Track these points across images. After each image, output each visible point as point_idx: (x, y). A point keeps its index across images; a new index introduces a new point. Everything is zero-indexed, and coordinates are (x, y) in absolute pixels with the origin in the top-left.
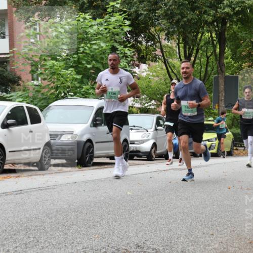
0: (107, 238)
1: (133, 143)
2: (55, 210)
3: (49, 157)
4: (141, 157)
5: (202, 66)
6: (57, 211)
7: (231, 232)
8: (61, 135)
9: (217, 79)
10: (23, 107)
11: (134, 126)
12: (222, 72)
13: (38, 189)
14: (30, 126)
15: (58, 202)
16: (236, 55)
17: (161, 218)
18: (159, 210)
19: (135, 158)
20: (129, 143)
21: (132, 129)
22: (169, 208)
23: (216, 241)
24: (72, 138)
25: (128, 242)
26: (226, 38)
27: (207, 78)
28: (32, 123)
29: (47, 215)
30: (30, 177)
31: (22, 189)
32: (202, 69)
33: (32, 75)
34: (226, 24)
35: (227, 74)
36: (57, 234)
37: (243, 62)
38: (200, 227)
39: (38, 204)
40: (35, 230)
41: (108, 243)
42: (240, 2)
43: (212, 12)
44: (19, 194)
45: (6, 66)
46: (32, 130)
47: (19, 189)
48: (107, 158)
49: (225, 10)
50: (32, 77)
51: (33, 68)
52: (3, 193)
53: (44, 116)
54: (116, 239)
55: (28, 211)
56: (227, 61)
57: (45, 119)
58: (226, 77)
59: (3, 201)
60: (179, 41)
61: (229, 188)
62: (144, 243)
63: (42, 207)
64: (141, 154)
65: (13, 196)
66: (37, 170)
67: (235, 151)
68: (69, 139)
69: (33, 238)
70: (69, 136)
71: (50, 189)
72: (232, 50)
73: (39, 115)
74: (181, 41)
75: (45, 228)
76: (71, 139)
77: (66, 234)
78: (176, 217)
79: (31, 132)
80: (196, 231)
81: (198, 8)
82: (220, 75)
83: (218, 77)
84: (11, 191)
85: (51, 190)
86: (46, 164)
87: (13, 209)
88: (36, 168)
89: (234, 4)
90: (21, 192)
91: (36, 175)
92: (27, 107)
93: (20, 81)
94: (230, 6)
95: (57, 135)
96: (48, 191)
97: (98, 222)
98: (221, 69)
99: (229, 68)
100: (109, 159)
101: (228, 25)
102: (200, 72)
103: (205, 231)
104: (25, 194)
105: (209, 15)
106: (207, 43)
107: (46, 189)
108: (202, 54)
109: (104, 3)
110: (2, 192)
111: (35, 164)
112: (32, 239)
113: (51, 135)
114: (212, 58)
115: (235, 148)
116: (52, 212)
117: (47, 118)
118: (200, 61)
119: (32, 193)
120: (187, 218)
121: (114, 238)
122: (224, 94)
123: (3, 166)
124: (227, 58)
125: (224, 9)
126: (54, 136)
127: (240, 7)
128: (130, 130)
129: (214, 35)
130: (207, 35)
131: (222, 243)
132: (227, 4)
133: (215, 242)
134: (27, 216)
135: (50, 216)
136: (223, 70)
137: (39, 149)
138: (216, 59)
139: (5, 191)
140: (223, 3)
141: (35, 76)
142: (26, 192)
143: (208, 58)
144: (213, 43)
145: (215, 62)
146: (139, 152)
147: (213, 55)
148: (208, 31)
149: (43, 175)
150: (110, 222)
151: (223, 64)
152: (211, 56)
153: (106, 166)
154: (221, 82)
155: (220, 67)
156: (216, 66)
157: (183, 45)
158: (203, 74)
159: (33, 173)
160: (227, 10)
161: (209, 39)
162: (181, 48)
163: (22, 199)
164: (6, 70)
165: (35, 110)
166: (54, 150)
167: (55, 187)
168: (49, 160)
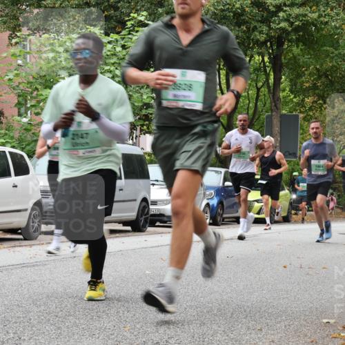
0: (116, 335)
1: (155, 203)
2: (45, 295)
3: (39, 222)
4: (165, 222)
5: (251, 101)
6: (48, 296)
7: (285, 326)
9: (270, 118)
10: (5, 152)
11: (157, 181)
12: (277, 109)
13: (23, 266)
14: (14, 179)
15: (49, 283)
16: (296, 86)
17: (191, 307)
18: (188, 296)
19: (158, 224)
20: (150, 203)
21: (153, 185)
22: (202, 293)
23: (266, 339)
25: (144, 340)
26: (282, 64)
27: (257, 117)
28: (16, 175)
29: (33, 302)
30: (12, 249)
32: (251, 105)
33: (19, 109)
34: (282, 44)
35: (284, 112)
36: (47, 328)
37: (306, 97)
38: (244, 320)
39: (22, 286)
40: (16, 323)
41: (116, 341)
42: (300, 15)
43: (265, 29)
46: (16, 184)
48: (119, 223)
49: (281, 25)
50: (19, 112)
51: (21, 99)
54: (128, 335)
55: (8, 296)
56: (285, 94)
57: (34, 168)
58: (282, 116)
60: (219, 67)
61: (285, 267)
62: (167, 341)
63: (28, 290)
64: (165, 219)
66: (21, 240)
67: (294, 216)
69: (14, 333)
71: (40, 265)
72: (291, 80)
73: (27, 164)
74: (222, 67)
75: (30, 319)
77: (59, 328)
78: (211, 305)
79: (15, 186)
80: (238, 325)
81: (245, 22)
82: (274, 113)
83: (272, 115)
85: (41, 267)
86: (34, 232)
88: (21, 237)
89: (292, 18)
91: (20, 246)
92: (10, 153)
93: (2, 118)
94: (287, 20)
96: (36, 268)
97: (104, 312)
98: (275, 106)
99: (286, 103)
100: (121, 225)
101: (286, 46)
102: (248, 109)
103: (250, 325)
104: (5, 272)
105: (261, 32)
106: (257, 70)
107: (34, 266)
108: (250, 84)
109: (118, 13)
111: (20, 231)
112: (12, 335)
113: (42, 191)
114: (264, 90)
115: (293, 212)
116: (41, 297)
117: (37, 167)
118: (248, 94)
119: (13, 271)
120: (227, 307)
121: (125, 334)
122: (279, 139)
124: (284, 90)
125: (279, 24)
126: (47, 192)
127: (301, 21)
128: (152, 186)
129: (266, 59)
130: (257, 58)
131: (273, 341)
132: (283, 17)
133: (264, 340)
134: (6, 303)
135: (38, 303)
136: (278, 106)
137: (26, 210)
138: (269, 91)
140: (279, 16)
141: (23, 110)
142: (6, 270)
143: (258, 90)
144: (265, 71)
145: (267, 95)
146: (162, 215)
147: (266, 86)
148: (259, 54)
149: (31, 246)
150: (121, 312)
151: (279, 99)
152: (262, 86)
153: (117, 235)
154: (276, 122)
155: (275, 102)
156: (269, 101)
157: (224, 72)
158: (251, 112)
159: (17, 243)
160: (283, 25)
161: (260, 64)
162: (222, 76)
165: (22, 156)
166: (46, 212)
167: (47, 263)
168: (39, 226)
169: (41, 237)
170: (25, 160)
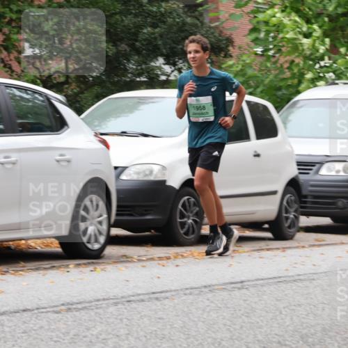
2: (319, 328)
3: (296, 211)
6: (324, 330)
8: (321, 164)
13: (278, 280)
14: (254, 144)
15: (323, 309)
24: (345, 171)
28: (259, 137)
29: (302, 337)
31: (243, 279)
39: (281, 313)
44: (239, 289)
45: (201, 15)
46: (259, 152)
47: (238, 279)
52: (205, 287)
53: (285, 123)
55: (261, 327)
57: (285, 127)
59: (207, 303)
63: (292, 319)
65: (225, 294)
66: (270, 239)
68: (338, 171)
70: (339, 166)
71: (304, 280)
76: (342, 173)
79: (257, 155)
84: (222, 281)
85: (307, 283)
86: (289, 227)
87: (229, 323)
88: (269, 235)
90: (241, 284)
91: (268, 250)
92: (248, 103)
93: (230, 48)
95: (312, 164)
96: (300, 284)
104: (252, 290)
107: (295, 281)
110: (204, 284)
111: (266, 226)
113: (299, 164)
116: (312, 331)
117: (289, 125)
119: (265, 289)
123: (200, 229)
126: (305, 165)
134: (260, 337)
135: (310, 340)
137: (274, 193)
139: (209, 283)
142: (254, 286)
149: (284, 249)
159: (262, 244)
163: (245, 300)
164: (202, 23)
165: (265, 108)
166: (306, 197)
167: (315, 277)
168: (297, 218)
169: (300, 236)
170: (269, 113)
